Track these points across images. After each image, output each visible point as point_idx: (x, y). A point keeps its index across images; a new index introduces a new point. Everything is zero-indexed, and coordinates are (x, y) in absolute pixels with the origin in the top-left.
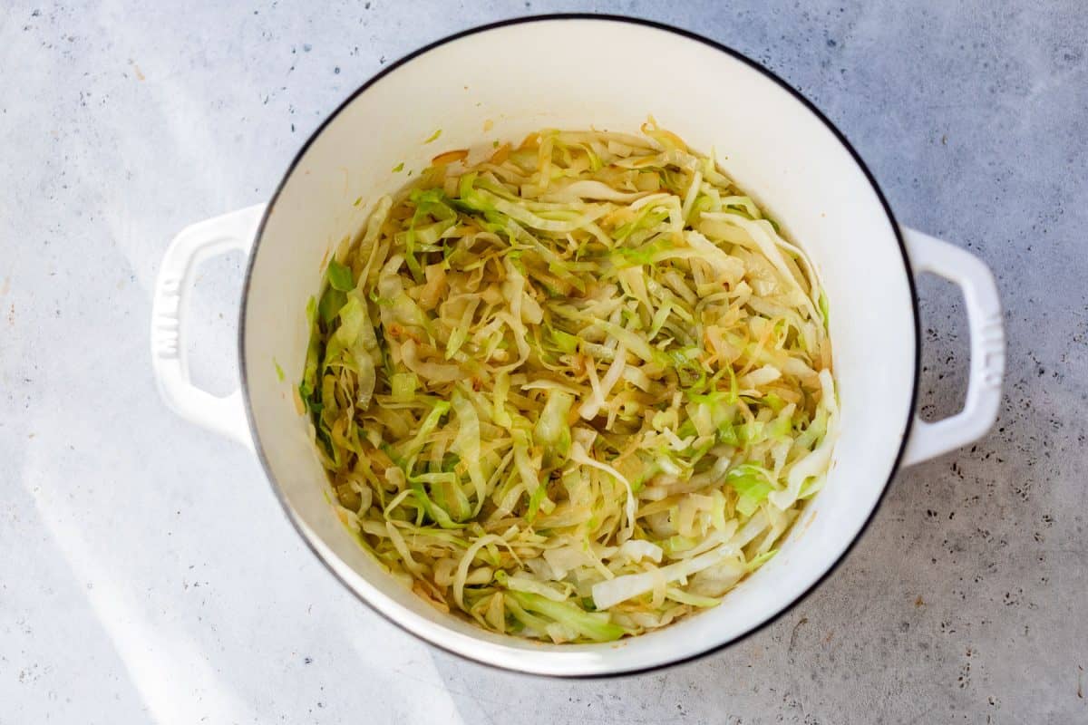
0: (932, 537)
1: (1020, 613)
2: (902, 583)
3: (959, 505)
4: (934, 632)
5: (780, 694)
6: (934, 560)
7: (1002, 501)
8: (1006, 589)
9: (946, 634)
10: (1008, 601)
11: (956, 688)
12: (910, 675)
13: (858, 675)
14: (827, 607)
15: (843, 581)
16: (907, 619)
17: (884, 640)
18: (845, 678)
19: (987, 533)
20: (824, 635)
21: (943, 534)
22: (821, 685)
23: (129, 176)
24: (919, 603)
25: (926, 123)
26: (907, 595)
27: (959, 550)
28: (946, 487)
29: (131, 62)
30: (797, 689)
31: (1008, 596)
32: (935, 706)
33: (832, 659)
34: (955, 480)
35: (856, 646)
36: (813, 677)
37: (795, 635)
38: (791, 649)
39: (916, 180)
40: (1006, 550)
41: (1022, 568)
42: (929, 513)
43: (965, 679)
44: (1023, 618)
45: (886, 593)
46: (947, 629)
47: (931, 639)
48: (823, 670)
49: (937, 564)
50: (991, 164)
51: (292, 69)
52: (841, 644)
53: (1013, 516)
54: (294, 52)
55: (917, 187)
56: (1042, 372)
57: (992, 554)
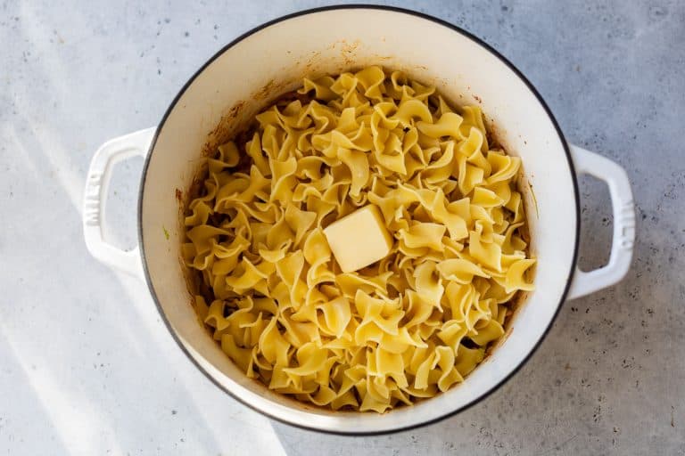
0: (575, 324)
1: (632, 372)
2: (556, 355)
3: (592, 304)
4: (577, 386)
5: (478, 428)
6: (576, 340)
7: (620, 301)
8: (623, 357)
9: (585, 388)
10: (625, 365)
11: (592, 422)
12: (562, 414)
13: (528, 415)
16: (559, 378)
17: (545, 392)
18: (520, 416)
19: (611, 322)
21: (582, 323)
22: (505, 422)
24: (567, 367)
25: (567, 58)
26: (559, 362)
27: (593, 333)
29: (56, 33)
30: (489, 424)
31: (624, 362)
32: (578, 434)
33: (511, 405)
35: (527, 396)
36: (500, 416)
39: (560, 95)
40: (623, 332)
41: (633, 343)
42: (573, 309)
43: (598, 416)
44: (635, 376)
45: (545, 362)
46: (586, 384)
47: (575, 391)
48: (506, 412)
49: (578, 342)
50: (610, 83)
51: (158, 34)
52: (517, 396)
53: (627, 310)
54: (159, 23)
55: (561, 99)
56: (644, 217)
57: (614, 335)
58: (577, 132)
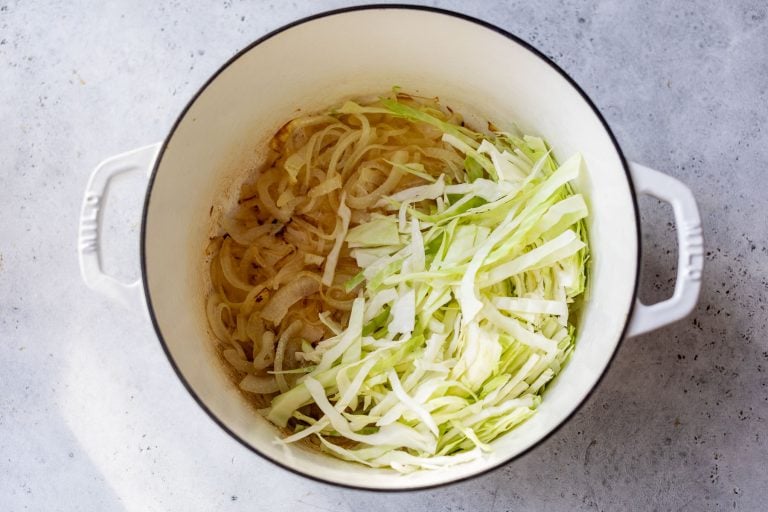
0: (683, 374)
1: (751, 425)
2: (663, 409)
3: (701, 350)
4: (689, 444)
5: (581, 497)
6: (686, 391)
8: (740, 408)
9: (699, 445)
10: (742, 417)
11: (709, 484)
12: (675, 477)
13: (636, 479)
14: (610, 431)
15: (620, 411)
16: (669, 435)
17: (653, 452)
18: (627, 482)
19: (723, 368)
20: (609, 451)
21: (691, 372)
22: (610, 489)
23: (79, 154)
24: (677, 423)
25: (655, 73)
26: (668, 418)
27: (704, 382)
28: (690, 337)
29: (75, 72)
30: (593, 493)
31: (741, 413)
32: (694, 498)
33: (616, 469)
34: (696, 331)
36: (604, 483)
37: (588, 453)
38: (586, 464)
39: (651, 115)
40: (738, 380)
41: (750, 392)
42: (680, 357)
43: (715, 477)
44: (754, 429)
45: (652, 419)
46: (699, 441)
47: (688, 449)
48: (611, 477)
49: (688, 394)
50: (705, 99)
51: (192, 68)
52: (622, 458)
53: (740, 355)
54: (192, 56)
55: (652, 120)
56: (754, 248)
57: (728, 383)
58: (672, 156)
